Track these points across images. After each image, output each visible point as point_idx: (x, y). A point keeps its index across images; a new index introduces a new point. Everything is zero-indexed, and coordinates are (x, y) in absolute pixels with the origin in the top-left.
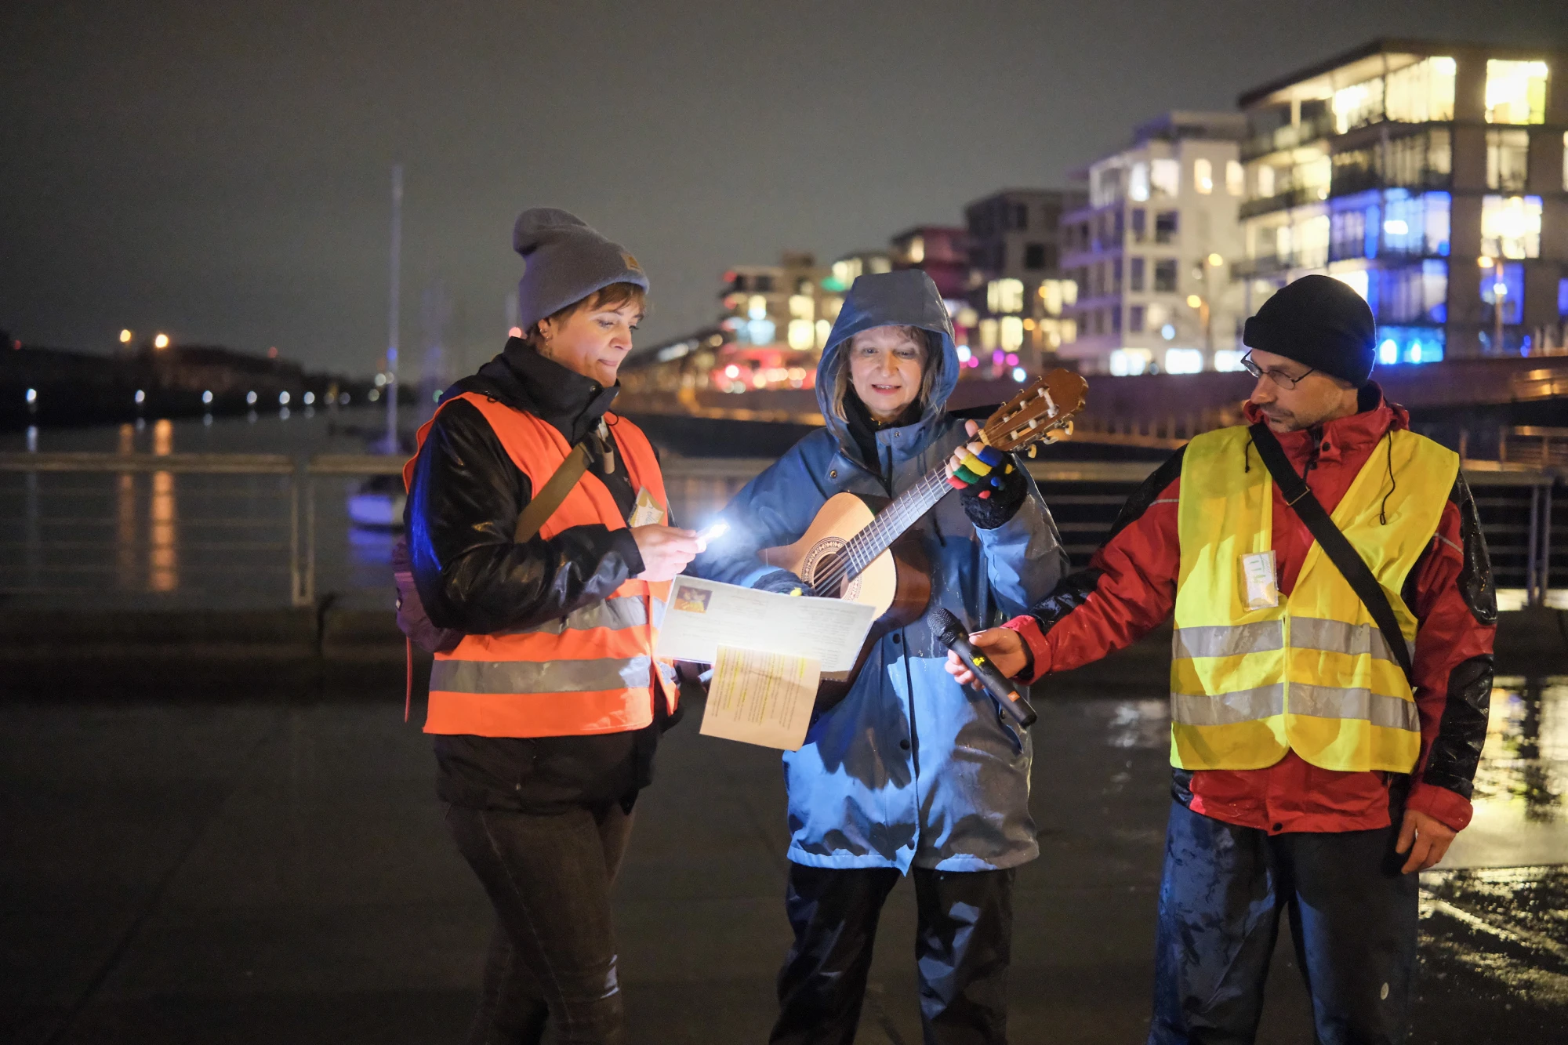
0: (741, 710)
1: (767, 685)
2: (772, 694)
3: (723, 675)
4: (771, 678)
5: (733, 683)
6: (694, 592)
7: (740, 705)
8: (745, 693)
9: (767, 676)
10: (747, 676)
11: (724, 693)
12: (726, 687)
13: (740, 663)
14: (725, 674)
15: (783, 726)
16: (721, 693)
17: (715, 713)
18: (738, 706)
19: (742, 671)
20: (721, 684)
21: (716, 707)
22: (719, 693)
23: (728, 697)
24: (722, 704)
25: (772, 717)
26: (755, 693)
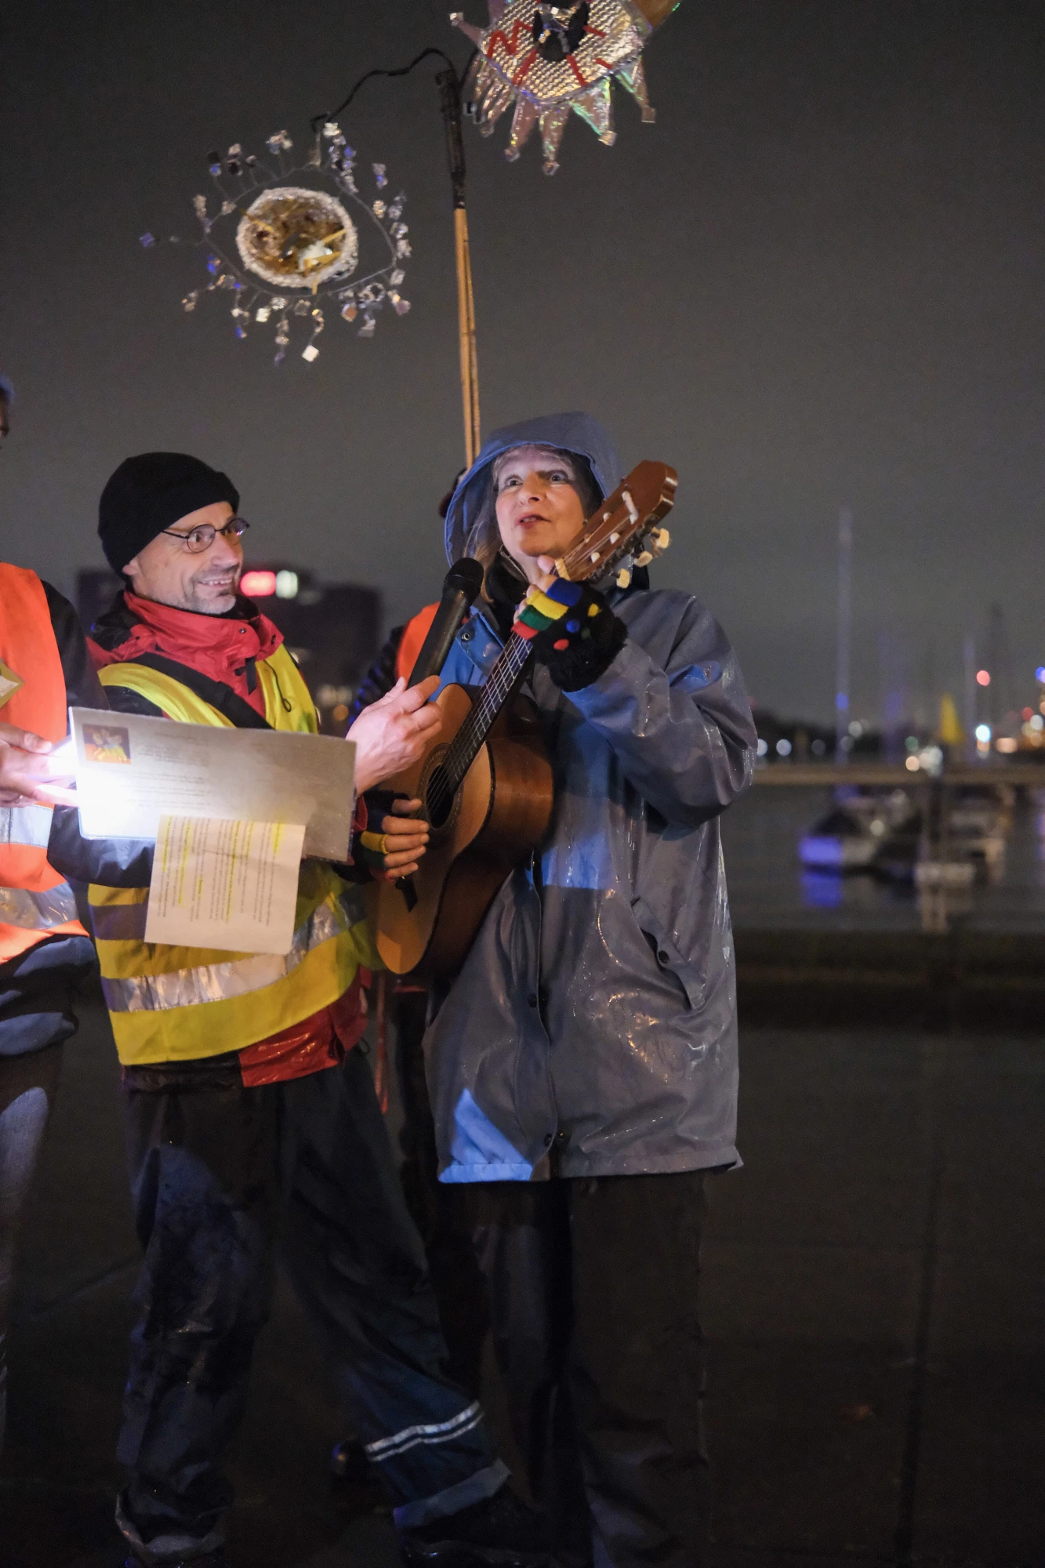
0: (199, 903)
1: (230, 867)
2: (239, 880)
3: (167, 860)
4: (234, 856)
5: (183, 869)
6: (104, 732)
7: (196, 898)
8: (201, 881)
9: (228, 855)
10: (200, 858)
11: (172, 885)
12: (173, 875)
13: (190, 841)
14: (171, 857)
15: (260, 921)
16: (168, 883)
17: (162, 911)
18: (193, 899)
19: (193, 851)
20: (166, 871)
21: (162, 904)
22: (165, 884)
23: (178, 889)
24: (170, 901)
25: (242, 911)
26: (214, 880)
